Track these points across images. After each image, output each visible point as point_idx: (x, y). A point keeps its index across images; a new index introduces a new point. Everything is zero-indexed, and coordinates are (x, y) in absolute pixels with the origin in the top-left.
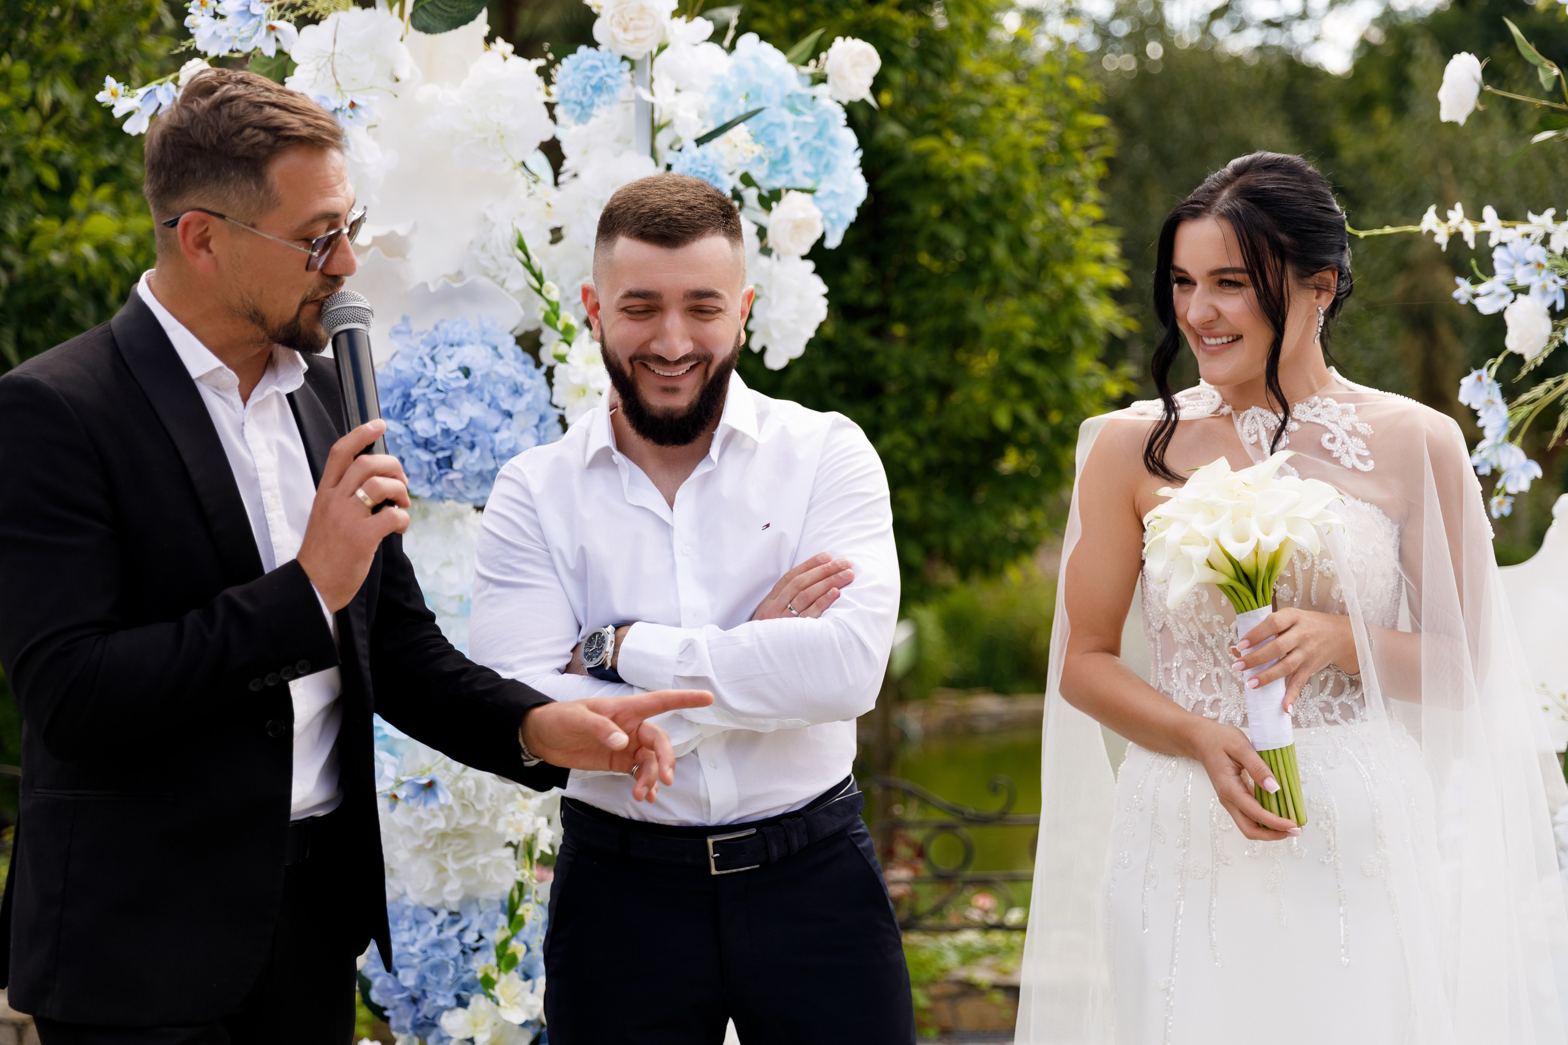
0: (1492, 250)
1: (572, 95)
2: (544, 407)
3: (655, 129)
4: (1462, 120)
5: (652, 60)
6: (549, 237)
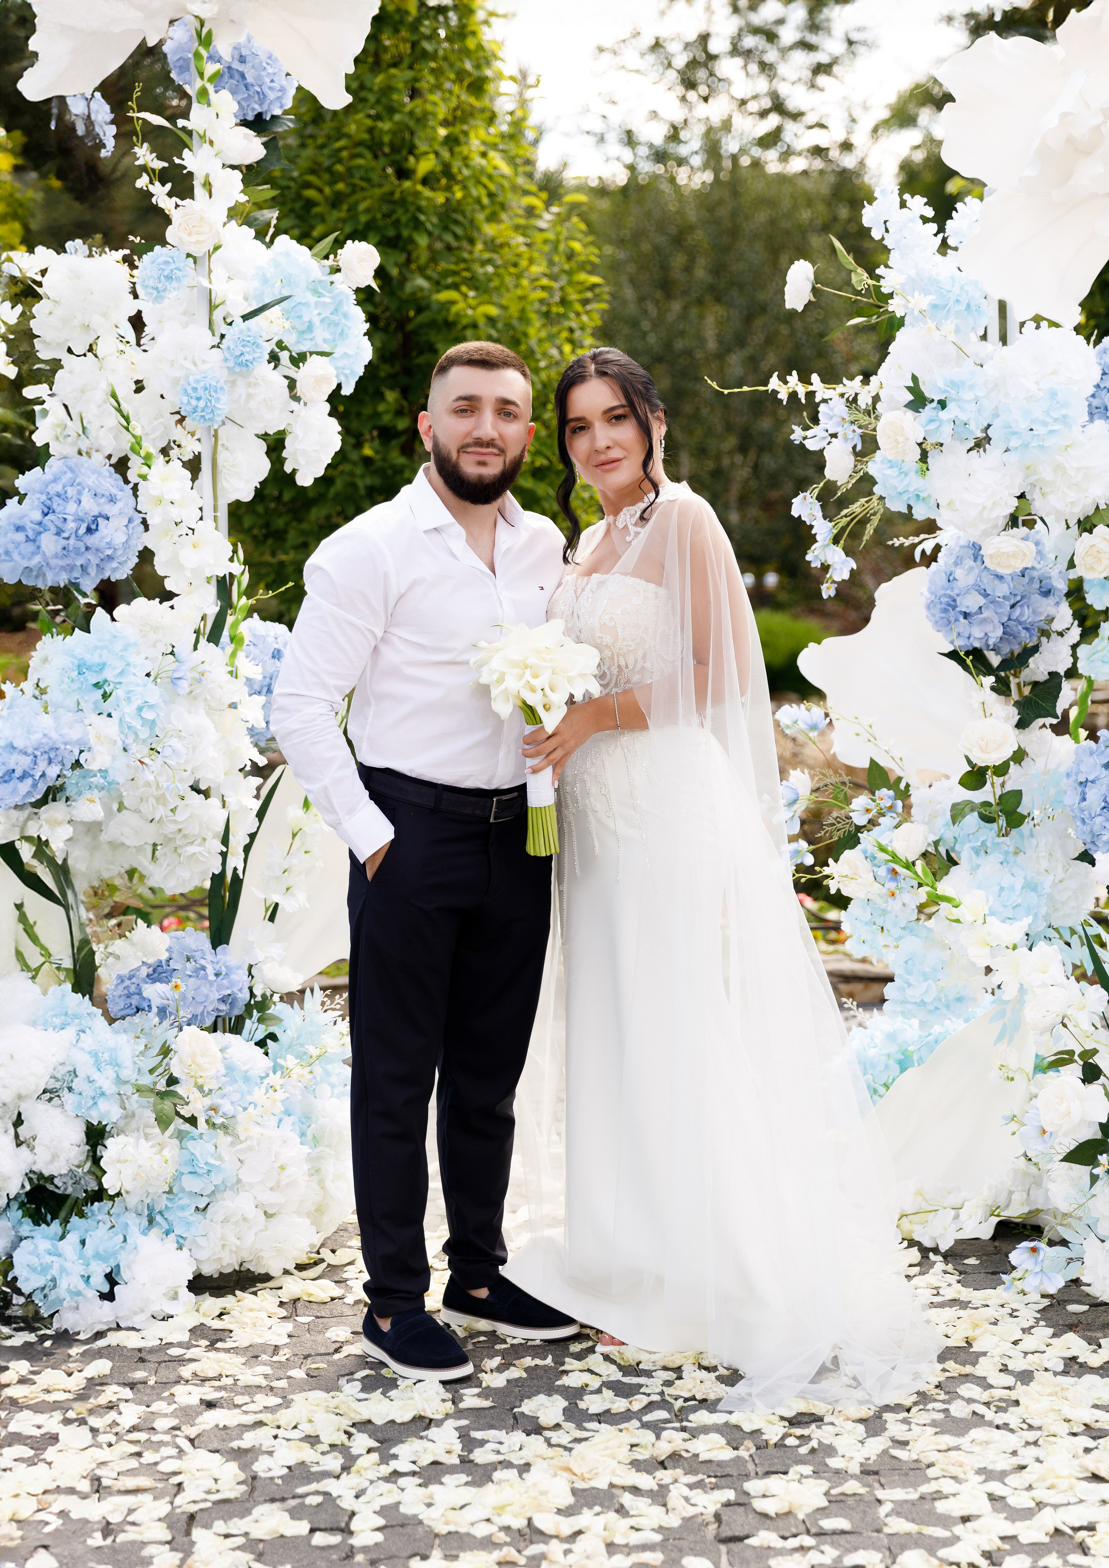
0: (818, 405)
1: (151, 283)
2: (132, 512)
3: (212, 307)
4: (800, 309)
5: (210, 256)
6: (134, 387)
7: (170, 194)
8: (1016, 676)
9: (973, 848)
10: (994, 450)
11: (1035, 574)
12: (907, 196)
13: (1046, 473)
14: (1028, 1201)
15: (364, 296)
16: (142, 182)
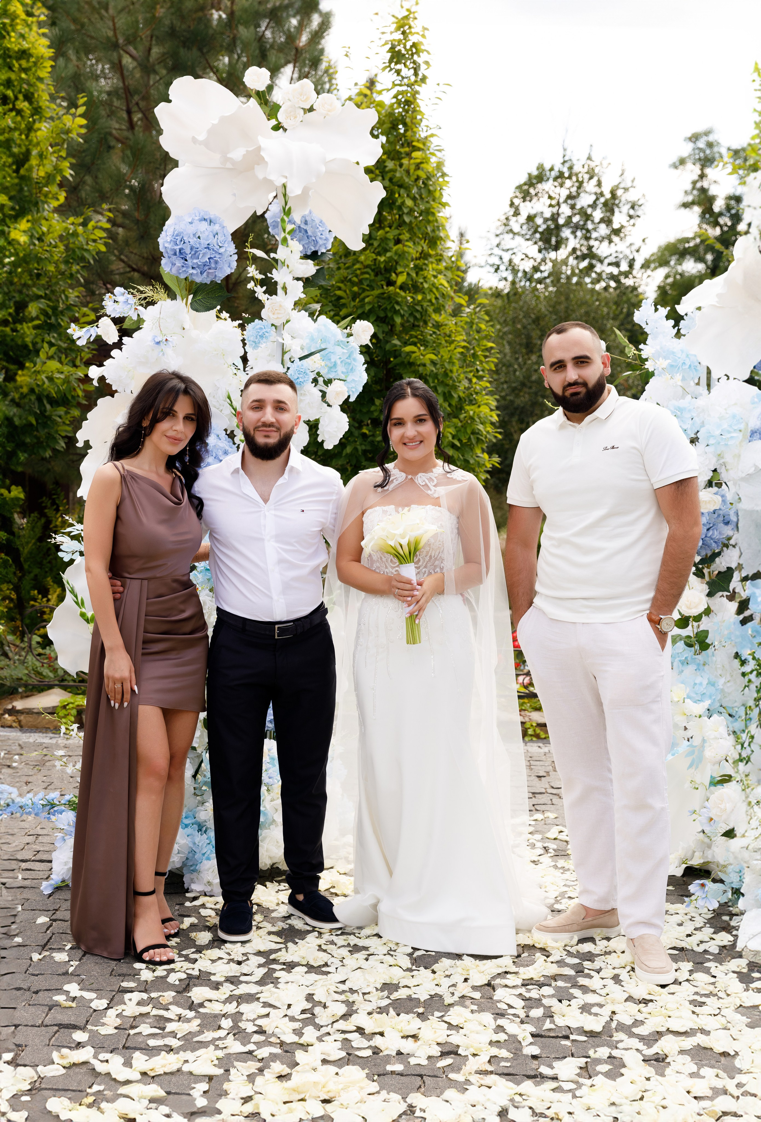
1: (252, 339)
3: (284, 353)
5: (284, 326)
7: (265, 292)
8: (708, 568)
9: (680, 661)
10: (701, 445)
11: (721, 512)
12: (659, 307)
13: (728, 458)
14: (703, 857)
15: (365, 350)
16: (251, 285)
